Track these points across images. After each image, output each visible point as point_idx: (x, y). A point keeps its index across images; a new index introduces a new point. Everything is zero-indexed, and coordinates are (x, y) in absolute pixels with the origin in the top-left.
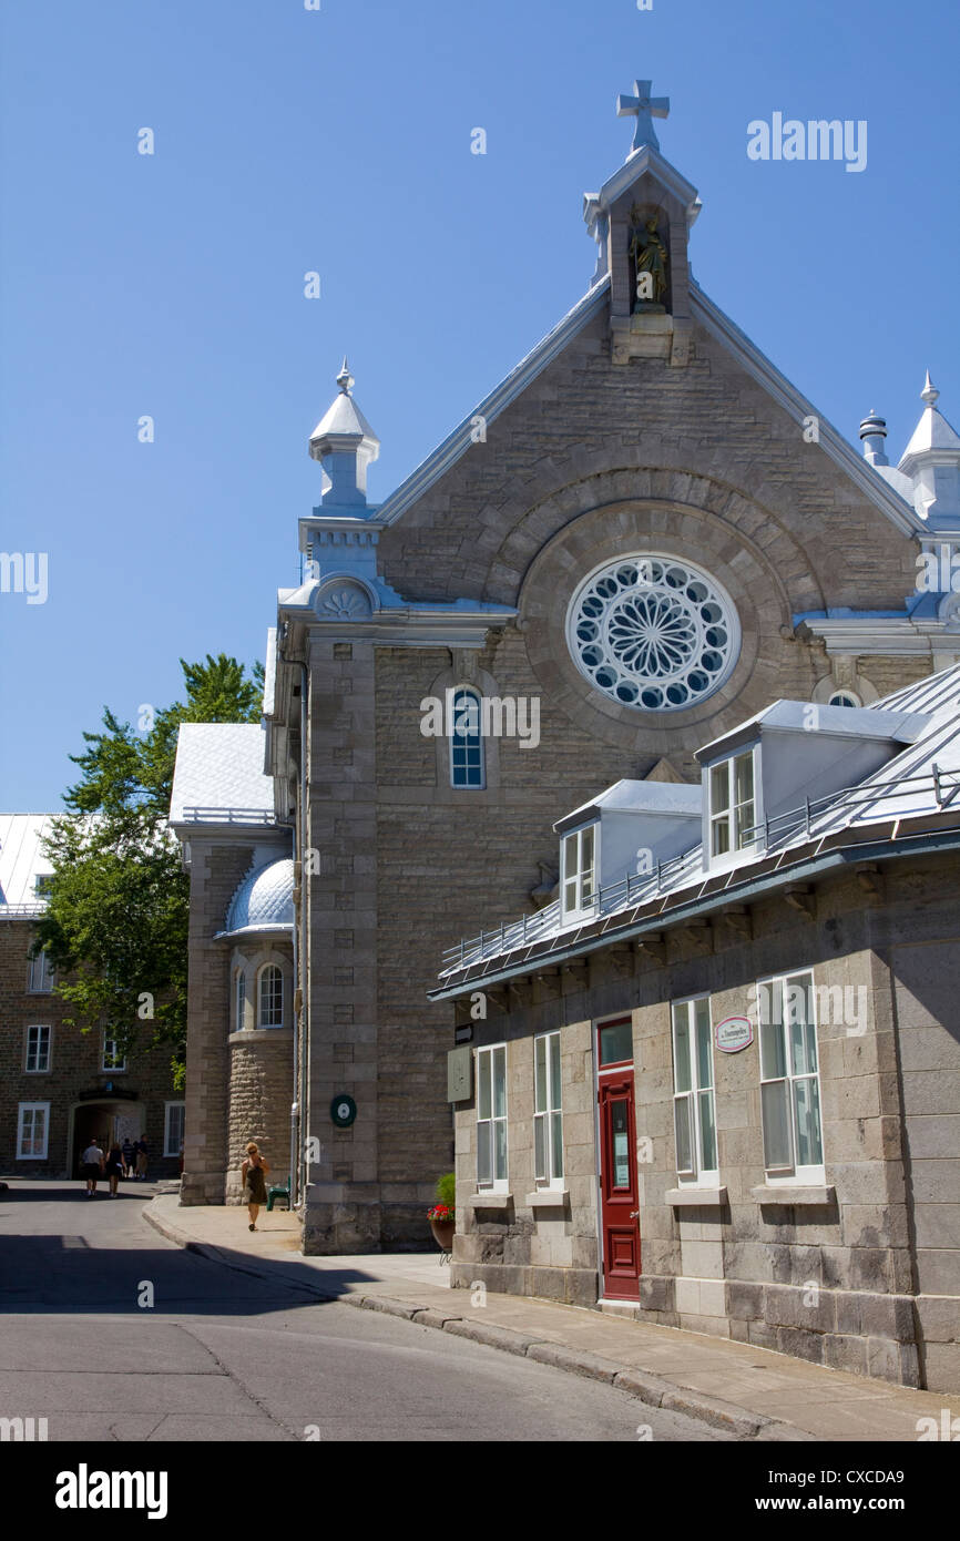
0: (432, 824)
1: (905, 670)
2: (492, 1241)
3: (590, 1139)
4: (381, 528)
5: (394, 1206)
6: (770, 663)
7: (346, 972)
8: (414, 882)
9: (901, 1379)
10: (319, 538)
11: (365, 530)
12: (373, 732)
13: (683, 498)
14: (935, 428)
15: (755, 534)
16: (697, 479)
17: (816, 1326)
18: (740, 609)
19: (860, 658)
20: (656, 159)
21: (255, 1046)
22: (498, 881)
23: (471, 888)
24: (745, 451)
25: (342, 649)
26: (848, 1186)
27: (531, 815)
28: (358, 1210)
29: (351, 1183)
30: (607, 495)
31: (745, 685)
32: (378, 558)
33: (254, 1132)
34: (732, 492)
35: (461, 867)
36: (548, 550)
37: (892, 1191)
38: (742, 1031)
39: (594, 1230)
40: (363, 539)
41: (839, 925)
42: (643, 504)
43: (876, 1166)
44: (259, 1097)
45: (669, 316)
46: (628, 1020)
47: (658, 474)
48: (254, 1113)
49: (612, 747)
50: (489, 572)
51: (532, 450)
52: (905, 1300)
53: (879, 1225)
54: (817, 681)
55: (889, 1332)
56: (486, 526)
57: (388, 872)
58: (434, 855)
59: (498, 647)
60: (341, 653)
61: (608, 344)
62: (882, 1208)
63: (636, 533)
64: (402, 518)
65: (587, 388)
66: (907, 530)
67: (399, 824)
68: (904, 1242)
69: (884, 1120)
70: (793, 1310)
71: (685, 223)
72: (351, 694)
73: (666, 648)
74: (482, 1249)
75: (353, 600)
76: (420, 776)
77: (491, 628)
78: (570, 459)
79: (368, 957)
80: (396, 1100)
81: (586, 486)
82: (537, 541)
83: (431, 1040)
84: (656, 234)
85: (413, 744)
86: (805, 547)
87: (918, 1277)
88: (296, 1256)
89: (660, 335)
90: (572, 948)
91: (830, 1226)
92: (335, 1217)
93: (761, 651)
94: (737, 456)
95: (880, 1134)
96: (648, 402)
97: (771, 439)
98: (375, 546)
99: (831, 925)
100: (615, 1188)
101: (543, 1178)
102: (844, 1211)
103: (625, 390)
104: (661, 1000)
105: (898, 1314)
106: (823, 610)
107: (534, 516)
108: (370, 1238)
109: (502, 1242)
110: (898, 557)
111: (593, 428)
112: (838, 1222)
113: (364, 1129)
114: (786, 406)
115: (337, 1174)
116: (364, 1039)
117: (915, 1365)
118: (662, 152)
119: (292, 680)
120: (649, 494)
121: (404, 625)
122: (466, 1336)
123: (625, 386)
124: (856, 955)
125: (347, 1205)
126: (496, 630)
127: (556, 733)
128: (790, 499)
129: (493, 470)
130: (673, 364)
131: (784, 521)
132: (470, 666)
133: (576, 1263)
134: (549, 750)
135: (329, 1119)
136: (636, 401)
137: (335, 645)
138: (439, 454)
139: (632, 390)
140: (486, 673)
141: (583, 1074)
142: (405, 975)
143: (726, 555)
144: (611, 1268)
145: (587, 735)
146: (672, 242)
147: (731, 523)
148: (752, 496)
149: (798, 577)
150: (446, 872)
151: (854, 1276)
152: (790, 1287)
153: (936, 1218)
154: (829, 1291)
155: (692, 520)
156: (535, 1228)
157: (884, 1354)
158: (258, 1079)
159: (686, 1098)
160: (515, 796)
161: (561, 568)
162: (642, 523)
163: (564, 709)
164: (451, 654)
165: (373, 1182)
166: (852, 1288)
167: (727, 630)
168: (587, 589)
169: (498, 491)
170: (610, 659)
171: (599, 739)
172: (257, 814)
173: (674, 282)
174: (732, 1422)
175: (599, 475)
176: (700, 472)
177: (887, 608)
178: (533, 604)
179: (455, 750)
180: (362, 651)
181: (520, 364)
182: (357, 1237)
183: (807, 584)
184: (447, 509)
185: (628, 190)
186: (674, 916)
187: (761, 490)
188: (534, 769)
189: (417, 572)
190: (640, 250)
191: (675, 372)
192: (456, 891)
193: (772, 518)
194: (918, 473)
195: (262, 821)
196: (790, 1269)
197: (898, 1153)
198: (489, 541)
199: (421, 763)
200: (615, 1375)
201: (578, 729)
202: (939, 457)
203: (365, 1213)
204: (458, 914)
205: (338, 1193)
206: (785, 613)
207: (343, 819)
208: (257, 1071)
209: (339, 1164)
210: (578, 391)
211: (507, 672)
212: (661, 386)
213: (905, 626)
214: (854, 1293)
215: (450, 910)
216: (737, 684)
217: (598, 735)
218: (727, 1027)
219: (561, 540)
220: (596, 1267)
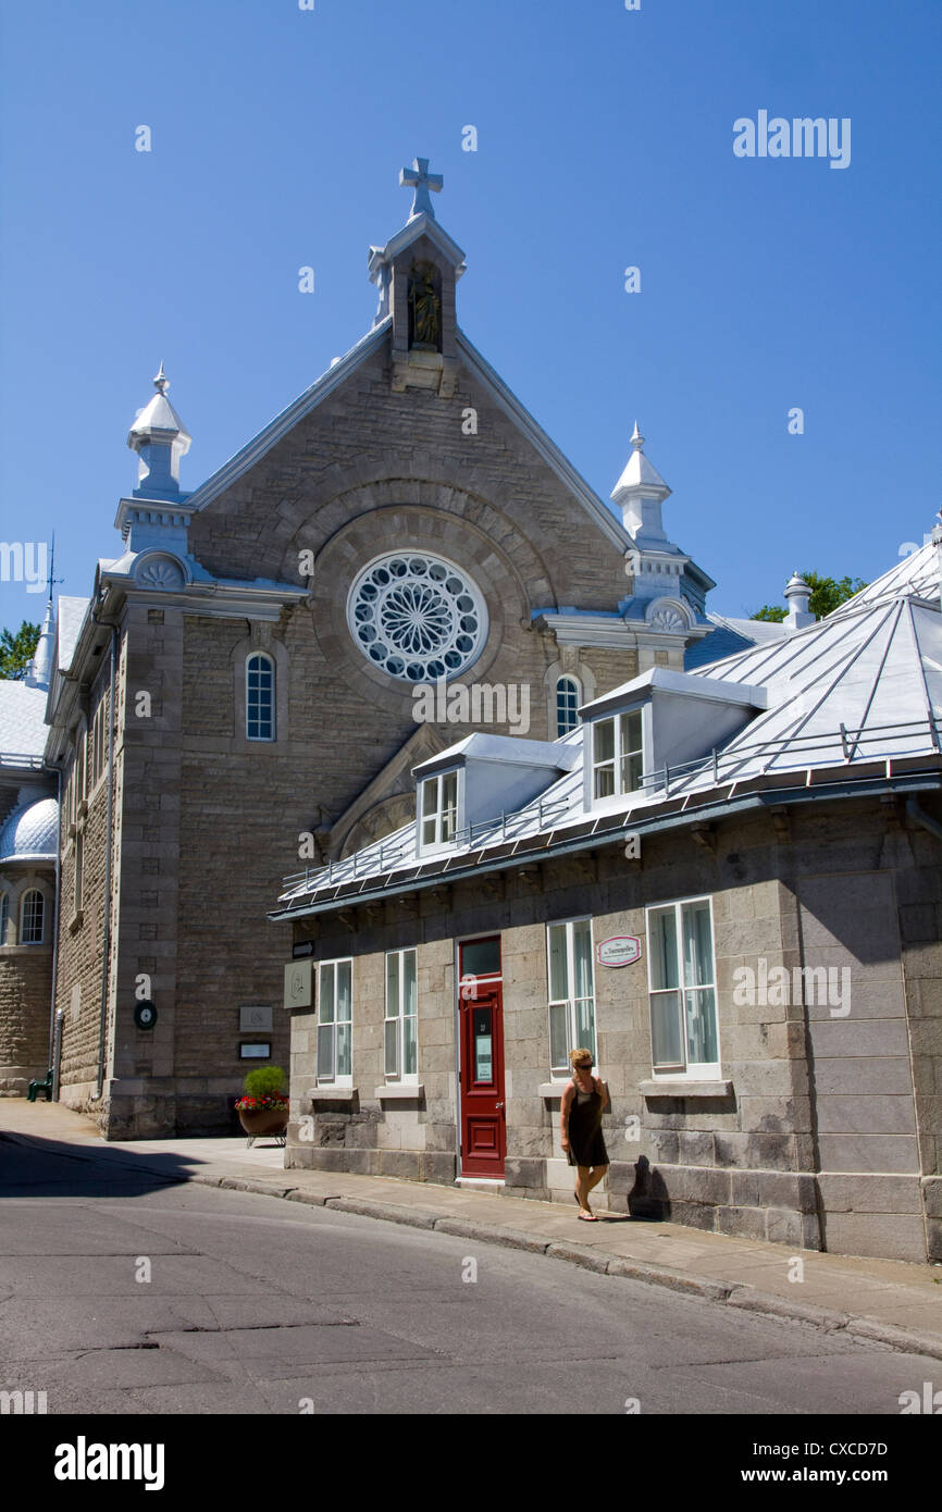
0: (229, 769)
1: (616, 660)
2: (332, 1128)
3: (450, 1038)
4: (193, 512)
5: (187, 1098)
6: (512, 648)
7: (151, 895)
8: (212, 819)
9: (803, 1243)
10: (136, 518)
11: (178, 513)
12: (181, 688)
13: (446, 507)
14: (643, 467)
15: (502, 540)
16: (458, 493)
17: (709, 1199)
18: (489, 603)
19: (583, 648)
20: (432, 224)
21: (17, 959)
22: (284, 820)
23: (262, 825)
24: (496, 473)
25: (156, 615)
26: (746, 1081)
27: (314, 766)
28: (157, 1101)
29: (150, 1078)
30: (384, 500)
31: (491, 666)
32: (189, 538)
33: (13, 1034)
34: (485, 506)
35: (253, 807)
36: (334, 542)
37: (796, 1084)
38: (629, 949)
39: (452, 1119)
40: (177, 521)
41: (742, 859)
42: (413, 509)
43: (779, 1064)
44: (18, 1004)
45: (440, 355)
46: (498, 938)
47: (426, 486)
48: (13, 1017)
49: (384, 711)
50: (284, 557)
51: (323, 456)
52: (808, 1177)
53: (782, 1114)
54: (548, 666)
55: (790, 1204)
56: (282, 518)
57: (190, 810)
58: (230, 797)
59: (290, 621)
60: (154, 618)
61: (389, 373)
62: (785, 1100)
63: (407, 534)
64: (209, 506)
65: (370, 408)
66: (620, 547)
67: (200, 768)
68: (807, 1128)
69: (789, 1026)
70: (682, 1186)
71: (453, 280)
72: (162, 654)
73: (429, 632)
74: (320, 1136)
75: (169, 572)
76: (220, 728)
77: (284, 604)
78: (354, 466)
79: (171, 883)
80: (192, 1006)
81: (368, 491)
82: (325, 534)
83: (223, 955)
84: (430, 285)
85: (215, 700)
86: (543, 556)
87: (819, 1157)
88: (100, 1141)
89: (433, 370)
90: (443, 875)
91: (726, 1115)
92: (136, 1106)
93: (505, 638)
94: (490, 476)
95: (786, 1037)
96: (419, 424)
97: (516, 465)
98: (187, 527)
99: (733, 858)
100: (476, 1082)
101: (395, 1074)
102: (742, 1102)
103: (402, 413)
104: (535, 921)
105: (801, 1189)
106: (555, 607)
107: (322, 512)
108: (166, 1125)
109: (343, 1128)
110: (613, 568)
111: (374, 442)
112: (735, 1112)
113: (163, 1032)
114: (529, 438)
115: (139, 1070)
116: (166, 954)
117: (816, 1231)
118: (437, 219)
119: (96, 641)
120: (418, 502)
121: (211, 596)
122: (356, 1212)
123: (401, 410)
124: (762, 884)
125: (147, 1097)
126: (289, 606)
127: (337, 697)
128: (530, 514)
129: (290, 470)
130: (441, 395)
131: (526, 532)
132: (266, 636)
133: (429, 1146)
134: (329, 711)
135: (133, 1022)
136: (410, 423)
137: (150, 611)
138: (245, 453)
139: (407, 413)
140: (279, 644)
141: (443, 984)
142: (202, 899)
143: (479, 557)
144: (469, 1151)
145: (362, 700)
146: (443, 294)
147: (484, 531)
148: (501, 509)
149: (536, 579)
150: (240, 812)
151: (751, 1158)
152: (677, 1167)
153: (837, 1107)
154: (723, 1170)
155: (454, 526)
156: (383, 1117)
157: (784, 1224)
158: (18, 988)
159: (563, 1006)
160: (299, 748)
161: (344, 557)
162: (412, 525)
163: (343, 677)
164: (250, 625)
165: (169, 1077)
166: (750, 1167)
167: (477, 619)
168: (364, 578)
169: (293, 489)
170: (382, 637)
171: (373, 704)
172: (24, 759)
173: (444, 327)
174: (698, 1288)
175: (377, 482)
176: (460, 486)
177: (603, 609)
178: (321, 587)
179: (250, 707)
180: (173, 617)
181: (315, 383)
182: (155, 1125)
183: (542, 585)
184: (250, 501)
185: (409, 247)
186: (563, 849)
187: (508, 505)
188: (316, 727)
189: (223, 552)
190: (418, 298)
191: (443, 401)
192: (249, 828)
193: (516, 529)
194: (628, 501)
195: (29, 765)
196: (678, 1151)
197: (803, 1053)
198: (284, 531)
199: (220, 717)
200: (547, 1246)
201: (355, 694)
202: (645, 490)
203: (162, 1104)
204: (249, 848)
205: (139, 1087)
206: (525, 608)
207: (152, 762)
208: (18, 981)
209: (141, 1061)
210: (362, 410)
211: (297, 643)
212: (430, 412)
213: (619, 624)
214: (753, 1171)
215: (242, 844)
216: (485, 664)
217: (373, 701)
218: (612, 945)
219: (345, 534)
220: (453, 1150)
